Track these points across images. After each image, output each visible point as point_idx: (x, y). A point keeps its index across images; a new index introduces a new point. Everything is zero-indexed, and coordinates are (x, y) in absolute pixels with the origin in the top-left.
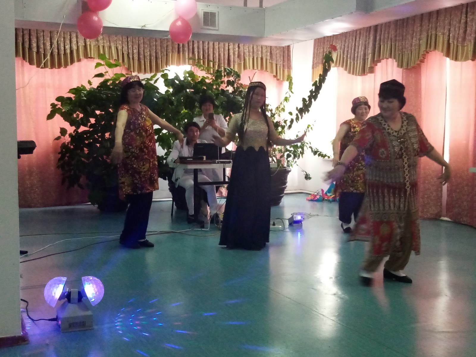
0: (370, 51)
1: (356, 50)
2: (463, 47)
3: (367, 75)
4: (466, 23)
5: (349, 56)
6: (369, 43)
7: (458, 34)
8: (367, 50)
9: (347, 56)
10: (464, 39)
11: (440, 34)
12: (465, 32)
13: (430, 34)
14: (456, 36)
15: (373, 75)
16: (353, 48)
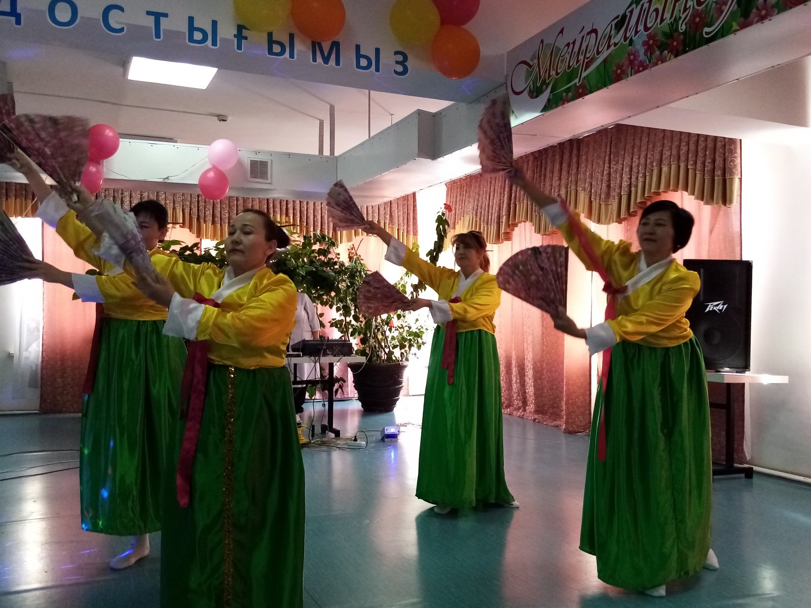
0: (504, 212)
1: (490, 211)
2: (607, 205)
3: (502, 242)
4: (609, 174)
5: (482, 219)
6: (503, 202)
7: (601, 189)
8: (501, 211)
9: (480, 219)
10: (608, 195)
11: (580, 189)
12: (609, 186)
13: (569, 190)
14: (599, 192)
15: (510, 242)
16: (487, 208)
